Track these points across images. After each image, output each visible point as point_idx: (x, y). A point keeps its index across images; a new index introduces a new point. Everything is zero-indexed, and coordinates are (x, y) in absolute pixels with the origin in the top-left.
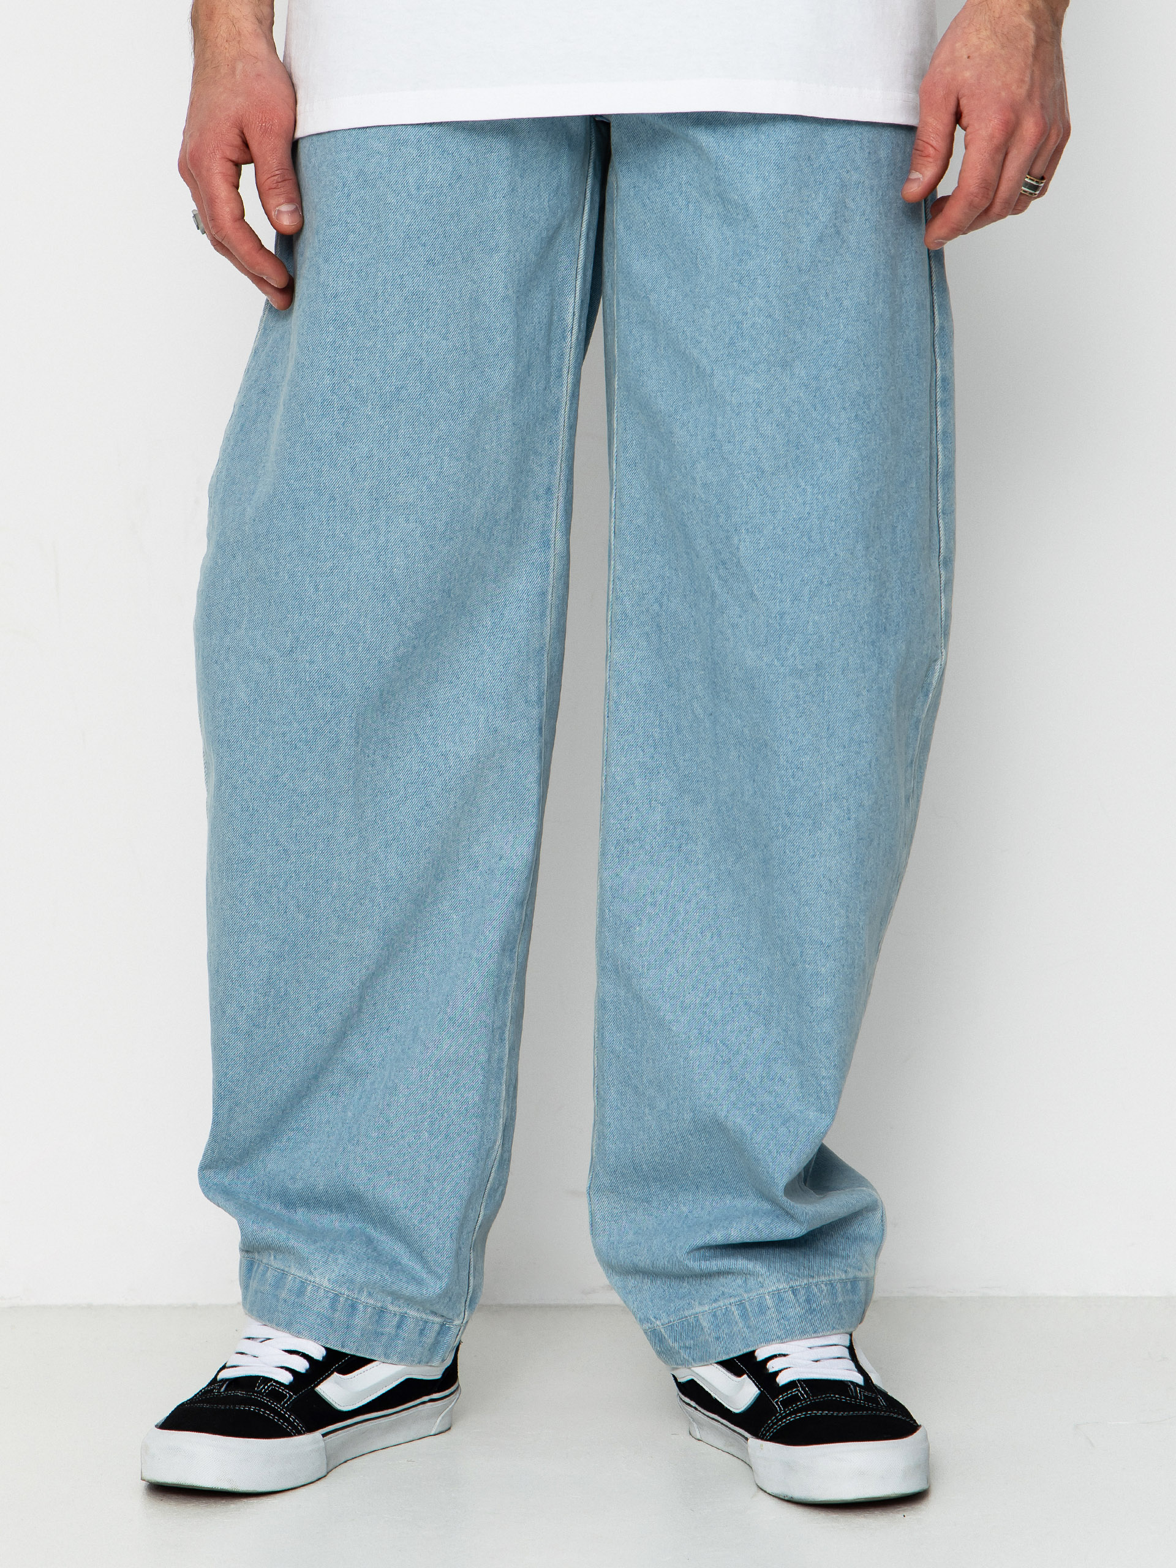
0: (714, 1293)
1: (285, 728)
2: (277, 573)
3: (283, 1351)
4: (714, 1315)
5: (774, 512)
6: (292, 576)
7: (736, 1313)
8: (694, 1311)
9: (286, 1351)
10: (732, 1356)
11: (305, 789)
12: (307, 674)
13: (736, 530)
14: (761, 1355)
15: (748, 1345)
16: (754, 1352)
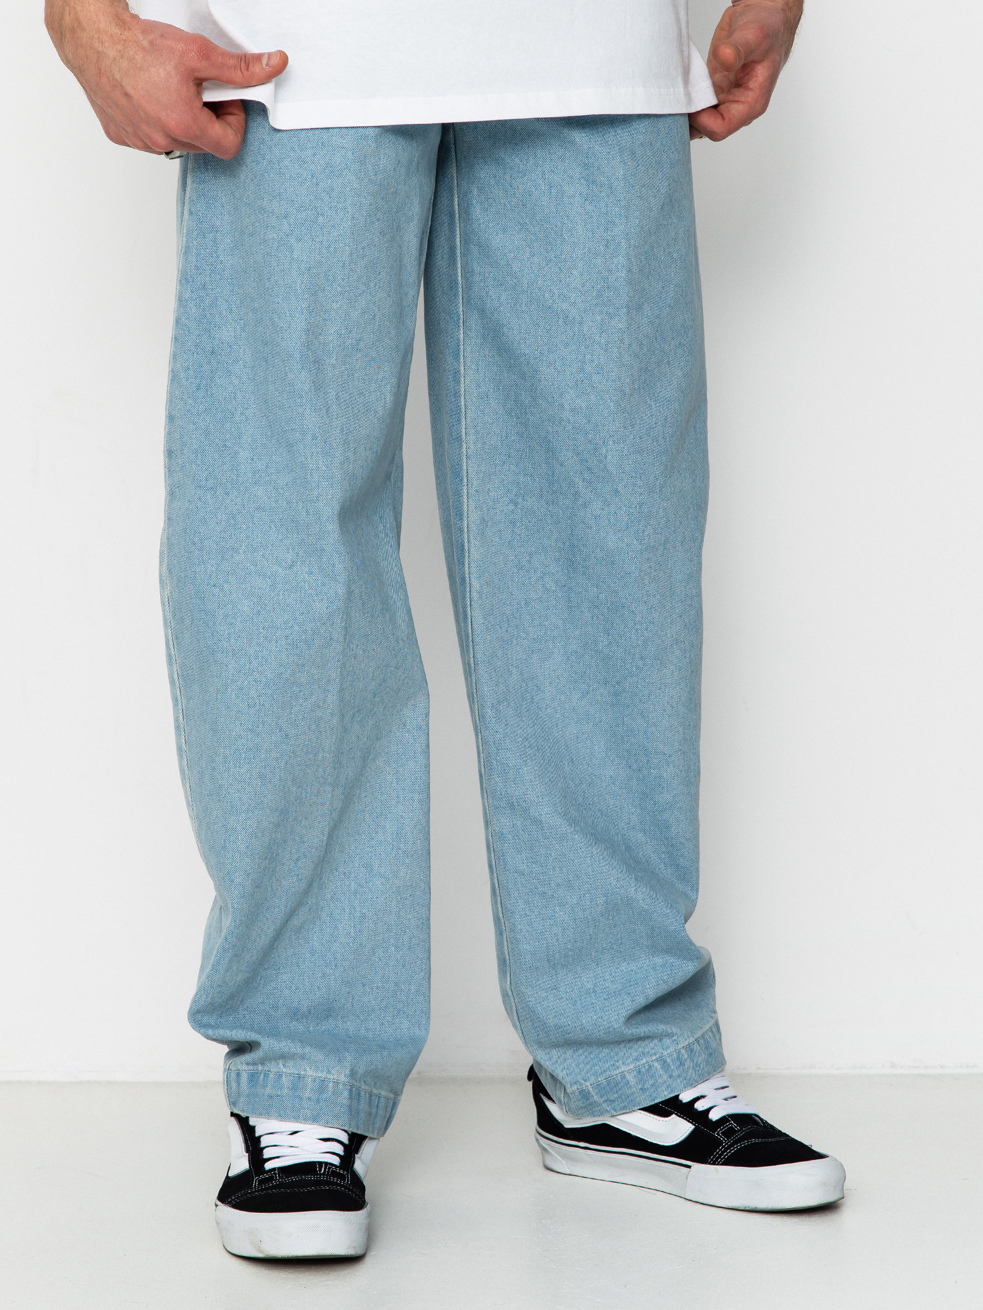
0: (635, 1054)
1: (288, 632)
2: (277, 501)
3: (319, 1139)
4: (639, 1072)
5: (633, 426)
6: (288, 503)
7: (659, 1067)
8: (620, 1070)
9: (320, 1139)
10: (656, 1101)
11: (303, 680)
12: (306, 584)
13: (604, 442)
14: (685, 1097)
15: (672, 1091)
16: (678, 1095)
